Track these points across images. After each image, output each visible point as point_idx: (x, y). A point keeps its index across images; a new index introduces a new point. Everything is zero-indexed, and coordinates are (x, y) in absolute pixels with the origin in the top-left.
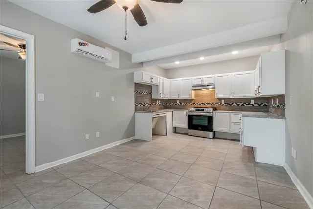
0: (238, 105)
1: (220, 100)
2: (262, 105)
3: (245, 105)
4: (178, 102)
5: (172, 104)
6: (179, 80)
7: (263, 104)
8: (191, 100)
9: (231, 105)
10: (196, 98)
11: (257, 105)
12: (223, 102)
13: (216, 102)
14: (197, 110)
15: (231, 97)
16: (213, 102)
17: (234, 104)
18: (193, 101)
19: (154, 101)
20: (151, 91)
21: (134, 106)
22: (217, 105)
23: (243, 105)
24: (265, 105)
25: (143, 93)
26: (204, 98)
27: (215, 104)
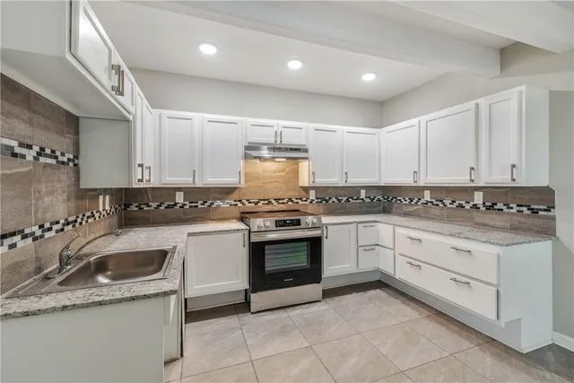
0: (339, 201)
1: (306, 189)
2: (375, 200)
3: (351, 201)
4: (180, 197)
5: (154, 205)
6: (198, 117)
9: (327, 201)
12: (312, 195)
13: (297, 194)
14: (280, 225)
15: (342, 184)
16: (290, 194)
17: (334, 199)
19: (88, 196)
20: (77, 145)
22: (300, 203)
23: (347, 200)
26: (265, 185)
27: (295, 201)
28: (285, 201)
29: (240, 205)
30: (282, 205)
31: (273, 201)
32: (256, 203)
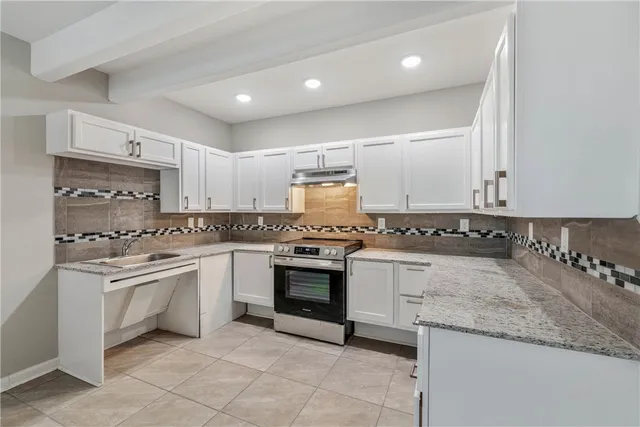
0: (423, 233)
1: (374, 217)
2: (490, 236)
3: (443, 234)
4: (261, 221)
5: (246, 226)
7: (495, 233)
8: (297, 216)
9: (403, 233)
10: (309, 211)
11: (475, 235)
12: (382, 223)
13: (362, 222)
14: (300, 251)
15: (403, 211)
16: (354, 222)
17: (413, 230)
18: (301, 221)
20: (158, 187)
21: (51, 242)
22: (366, 232)
23: (436, 233)
24: (500, 236)
25: (108, 196)
26: (329, 212)
27: (360, 229)
28: (348, 229)
29: (305, 230)
30: (345, 234)
31: (335, 229)
32: (319, 230)
